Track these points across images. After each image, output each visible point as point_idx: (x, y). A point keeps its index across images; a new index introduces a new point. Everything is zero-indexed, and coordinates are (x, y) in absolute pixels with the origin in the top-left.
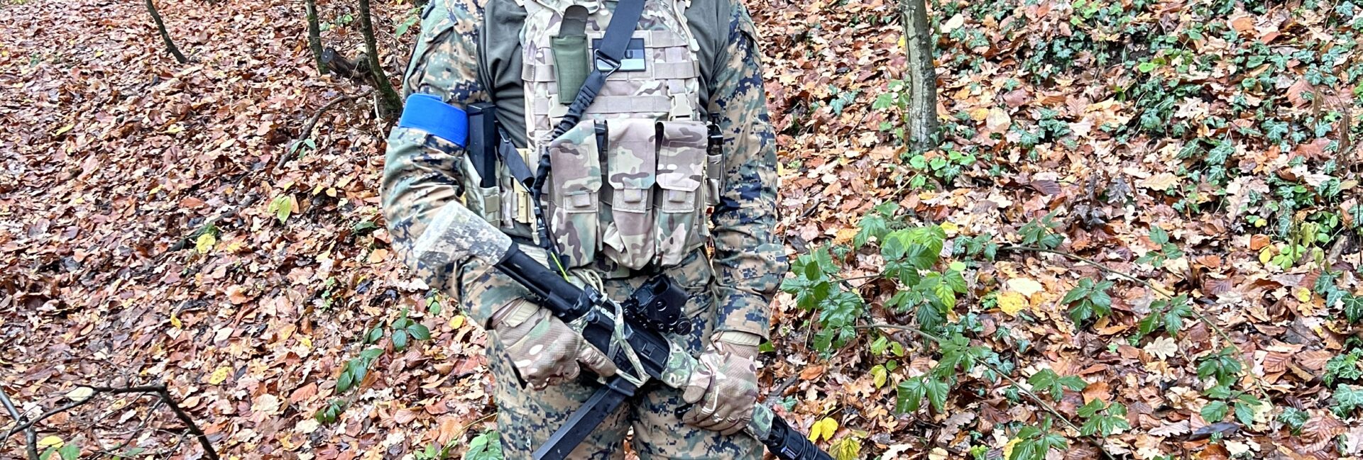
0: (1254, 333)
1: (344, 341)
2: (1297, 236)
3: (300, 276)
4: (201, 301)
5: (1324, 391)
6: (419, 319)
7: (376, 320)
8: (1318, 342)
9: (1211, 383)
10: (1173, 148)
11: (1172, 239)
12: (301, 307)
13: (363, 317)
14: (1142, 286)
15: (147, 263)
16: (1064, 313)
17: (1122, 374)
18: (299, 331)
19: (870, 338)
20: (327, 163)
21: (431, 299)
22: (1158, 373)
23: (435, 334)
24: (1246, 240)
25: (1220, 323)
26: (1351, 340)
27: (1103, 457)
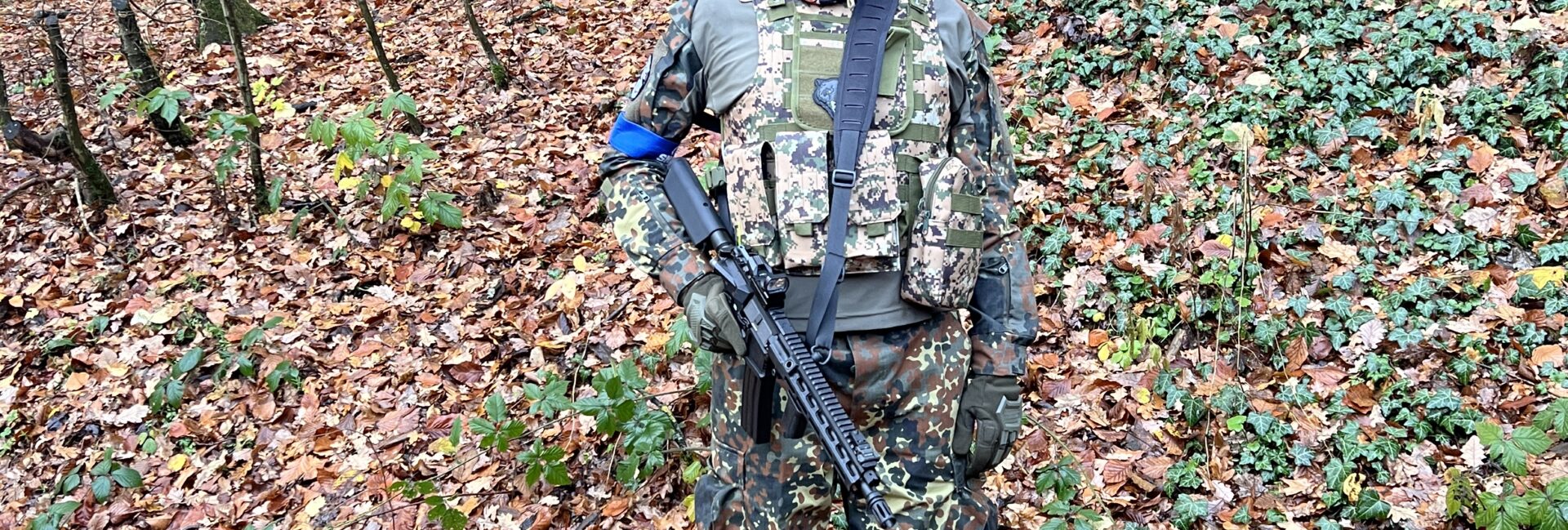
0: (1093, 440)
1: (30, 492)
2: (1132, 332)
5: (1166, 502)
6: (128, 461)
7: (72, 464)
8: (1161, 447)
9: (1050, 497)
13: (55, 461)
19: (683, 463)
20: (13, 263)
21: (144, 435)
22: (995, 489)
23: (149, 478)
24: (1083, 336)
25: (1059, 430)
26: (1191, 444)
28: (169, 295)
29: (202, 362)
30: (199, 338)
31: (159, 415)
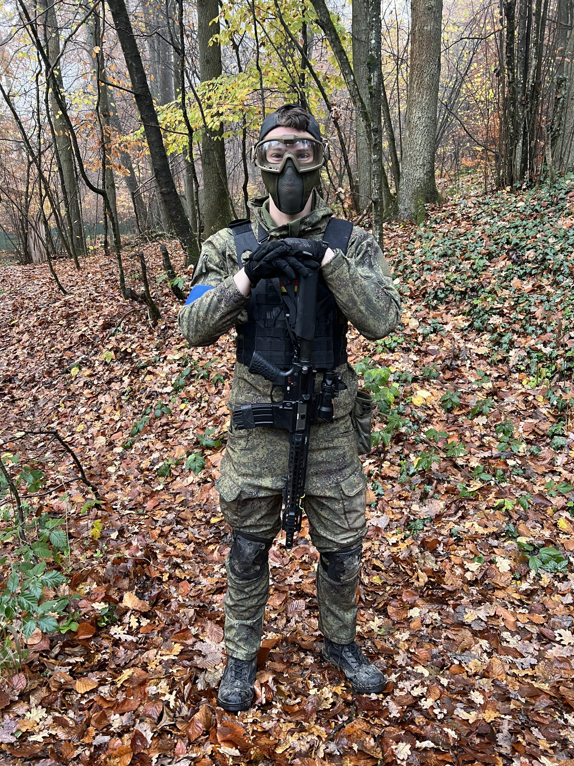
0: (519, 415)
1: (134, 414)
2: (538, 374)
3: (115, 386)
4: (73, 396)
5: (548, 439)
6: (166, 405)
7: (148, 405)
8: (546, 419)
9: (501, 435)
10: (487, 336)
11: (486, 375)
12: (116, 399)
13: (142, 404)
14: (473, 394)
15: (50, 380)
16: (440, 405)
17: (464, 431)
18: (115, 410)
20: (127, 338)
21: (172, 397)
22: (479, 431)
23: (173, 411)
24: (517, 375)
25: (505, 410)
26: (560, 418)
27: (456, 466)
28: (179, 350)
29: (191, 372)
30: (189, 365)
31: (176, 390)
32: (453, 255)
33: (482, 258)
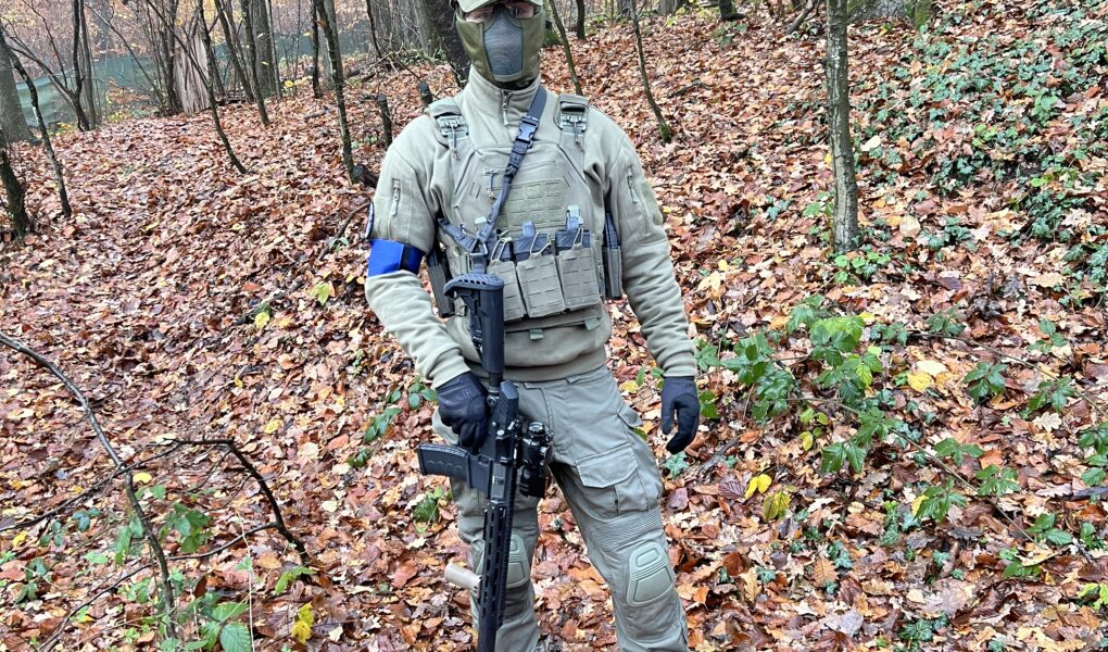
1: (371, 401)
3: (335, 347)
4: (258, 366)
7: (396, 385)
9: (1090, 452)
10: (1060, 251)
11: (1058, 329)
12: (336, 373)
13: (385, 382)
14: (1032, 368)
15: (216, 335)
16: (965, 390)
17: (1014, 443)
18: (335, 392)
19: (799, 410)
20: (357, 257)
22: (1045, 443)
25: (1099, 402)
27: (997, 513)
32: (989, 88)
33: (1048, 94)
